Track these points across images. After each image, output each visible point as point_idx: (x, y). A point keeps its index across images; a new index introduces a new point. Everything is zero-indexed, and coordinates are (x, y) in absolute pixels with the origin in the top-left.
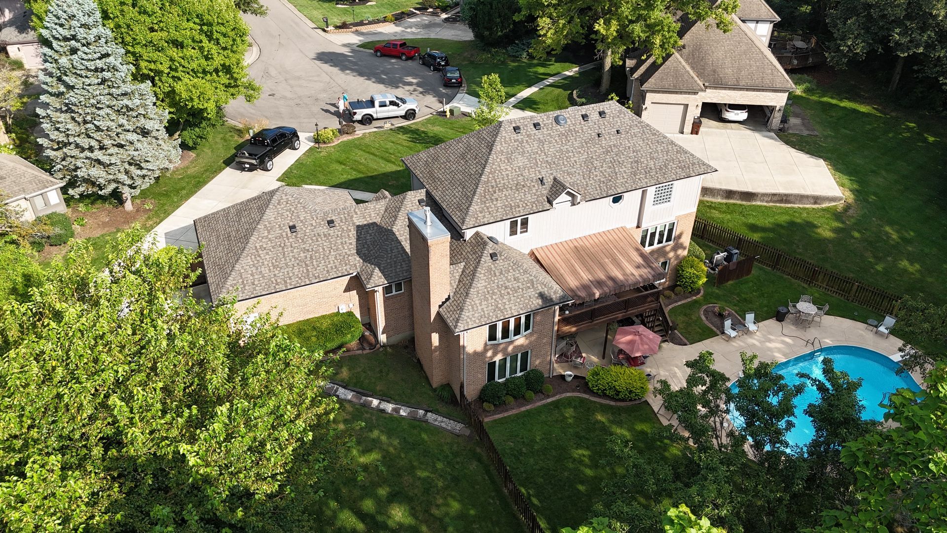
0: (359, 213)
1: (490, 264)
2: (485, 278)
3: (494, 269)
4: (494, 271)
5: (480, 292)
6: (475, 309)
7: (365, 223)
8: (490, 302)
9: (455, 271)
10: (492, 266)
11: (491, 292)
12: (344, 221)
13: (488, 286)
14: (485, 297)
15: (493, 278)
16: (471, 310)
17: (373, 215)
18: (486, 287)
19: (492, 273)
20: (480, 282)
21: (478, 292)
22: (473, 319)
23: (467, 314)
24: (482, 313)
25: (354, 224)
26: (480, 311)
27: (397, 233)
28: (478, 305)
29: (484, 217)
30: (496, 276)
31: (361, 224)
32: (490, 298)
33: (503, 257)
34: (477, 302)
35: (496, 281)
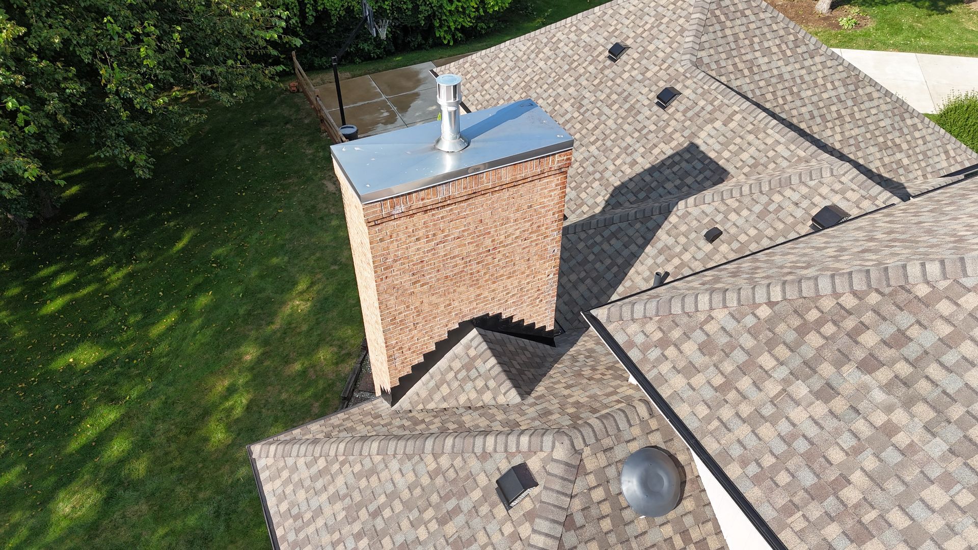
0: (732, 125)
1: (482, 480)
2: (425, 480)
3: (466, 504)
4: (457, 510)
5: (374, 479)
6: (319, 485)
7: (712, 155)
8: (346, 530)
9: (480, 383)
10: (476, 495)
11: (379, 523)
12: (690, 114)
13: (398, 506)
14: (359, 506)
15: (429, 514)
16: (314, 470)
17: (745, 156)
18: (392, 496)
19: (451, 504)
20: (408, 466)
21: (373, 471)
22: (289, 489)
23: (301, 462)
24: (308, 516)
25: (694, 134)
26: (314, 504)
27: (673, 219)
28: (331, 490)
29: (690, 370)
30: (442, 522)
31: (703, 148)
32: (357, 527)
33: (525, 530)
34: (340, 481)
35: (422, 533)
